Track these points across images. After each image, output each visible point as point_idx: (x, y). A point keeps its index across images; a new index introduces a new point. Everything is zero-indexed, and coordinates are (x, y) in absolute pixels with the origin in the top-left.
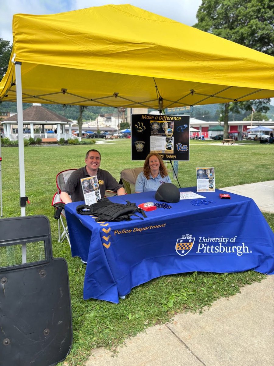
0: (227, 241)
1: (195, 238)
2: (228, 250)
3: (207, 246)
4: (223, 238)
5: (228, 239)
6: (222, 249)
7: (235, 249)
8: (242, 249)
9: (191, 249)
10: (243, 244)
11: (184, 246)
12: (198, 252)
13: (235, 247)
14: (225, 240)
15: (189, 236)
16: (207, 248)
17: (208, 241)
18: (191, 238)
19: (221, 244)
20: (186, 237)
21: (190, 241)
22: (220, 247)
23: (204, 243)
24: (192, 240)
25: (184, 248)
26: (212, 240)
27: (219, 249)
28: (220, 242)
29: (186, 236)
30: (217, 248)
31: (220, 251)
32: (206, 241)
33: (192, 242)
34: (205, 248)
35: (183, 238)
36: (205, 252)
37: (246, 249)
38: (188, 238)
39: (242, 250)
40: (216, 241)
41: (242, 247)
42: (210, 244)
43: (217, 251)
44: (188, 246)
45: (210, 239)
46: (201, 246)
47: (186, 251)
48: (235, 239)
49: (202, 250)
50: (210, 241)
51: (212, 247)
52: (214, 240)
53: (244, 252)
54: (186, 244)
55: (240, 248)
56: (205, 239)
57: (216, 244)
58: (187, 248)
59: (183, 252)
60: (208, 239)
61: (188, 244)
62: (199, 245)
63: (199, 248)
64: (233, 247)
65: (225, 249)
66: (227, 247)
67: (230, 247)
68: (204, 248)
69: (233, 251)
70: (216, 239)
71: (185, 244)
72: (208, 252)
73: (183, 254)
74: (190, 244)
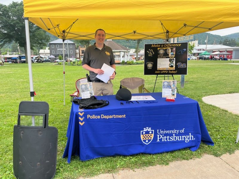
0: (178, 132)
1: (153, 130)
2: (179, 139)
3: (164, 136)
4: (175, 130)
5: (179, 131)
6: (175, 138)
7: (184, 138)
8: (189, 137)
9: (152, 139)
10: (190, 134)
11: (147, 137)
12: (158, 141)
13: (184, 136)
14: (176, 131)
15: (148, 128)
16: (164, 138)
17: (164, 133)
18: (150, 130)
19: (174, 134)
20: (146, 130)
21: (150, 132)
22: (174, 137)
23: (162, 134)
24: (152, 132)
25: (147, 139)
26: (168, 132)
27: (173, 138)
28: (174, 133)
29: (146, 129)
30: (172, 138)
31: (174, 140)
32: (163, 133)
33: (152, 133)
34: (163, 137)
35: (144, 131)
36: (163, 141)
37: (191, 137)
38: (148, 131)
39: (189, 139)
40: (170, 133)
41: (189, 136)
42: (166, 135)
43: (171, 140)
45: (166, 131)
46: (160, 137)
47: (149, 141)
48: (183, 130)
49: (161, 140)
50: (166, 133)
51: (168, 137)
52: (169, 132)
53: (190, 139)
54: (148, 135)
55: (188, 136)
56: (162, 131)
57: (171, 135)
59: (147, 141)
60: (164, 131)
61: (150, 135)
62: (158, 135)
63: (158, 138)
64: (183, 137)
65: (177, 138)
66: (178, 137)
67: (181, 137)
68: (162, 138)
69: (183, 140)
70: (170, 131)
71: (147, 135)
72: (165, 140)
73: (147, 143)
74: (151, 135)
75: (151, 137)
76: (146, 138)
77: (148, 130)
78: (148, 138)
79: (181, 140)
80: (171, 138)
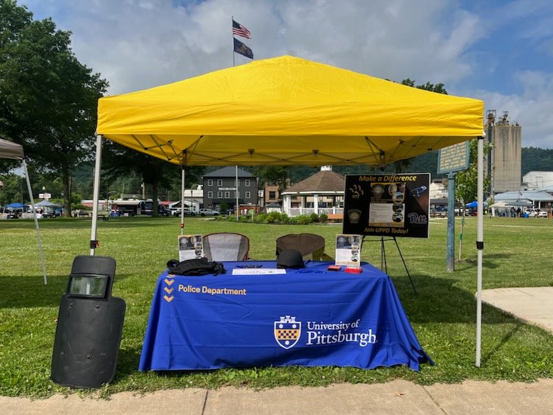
0: (347, 327)
1: (300, 323)
2: (349, 338)
3: (321, 335)
4: (342, 323)
5: (349, 324)
6: (341, 338)
7: (359, 338)
8: (368, 337)
9: (298, 339)
10: (370, 331)
11: (287, 335)
12: (309, 343)
13: (359, 334)
14: (345, 326)
15: (290, 318)
16: (321, 339)
17: (322, 329)
18: (294, 322)
19: (340, 332)
20: (286, 320)
21: (294, 326)
22: (339, 336)
23: (317, 331)
24: (298, 325)
25: (287, 338)
26: (328, 326)
27: (337, 338)
28: (339, 330)
29: (285, 318)
30: (335, 337)
31: (339, 341)
32: (319, 329)
33: (298, 328)
34: (319, 337)
35: (282, 322)
36: (319, 343)
37: (372, 338)
38: (290, 322)
39: (367, 340)
40: (333, 328)
41: (368, 335)
42: (325, 332)
43: (334, 341)
44: (293, 335)
45: (324, 325)
46: (313, 335)
47: (292, 342)
48: (357, 322)
49: (314, 341)
50: (325, 328)
51: (329, 336)
52: (330, 327)
53: (370, 341)
54: (290, 332)
55: (366, 335)
56: (316, 325)
57: (334, 332)
58: (293, 338)
59: (287, 343)
60: (322, 325)
61: (293, 331)
62: (310, 333)
63: (310, 339)
64: (356, 335)
65: (345, 337)
66: (347, 335)
67: (351, 335)
68: (317, 339)
69: (356, 340)
70: (334, 325)
71: (287, 331)
72: (323, 343)
73: (287, 346)
74: (295, 332)
75: (295, 334)
76: (285, 337)
77: (289, 320)
78: (290, 337)
79: (351, 340)
80: (333, 338)
